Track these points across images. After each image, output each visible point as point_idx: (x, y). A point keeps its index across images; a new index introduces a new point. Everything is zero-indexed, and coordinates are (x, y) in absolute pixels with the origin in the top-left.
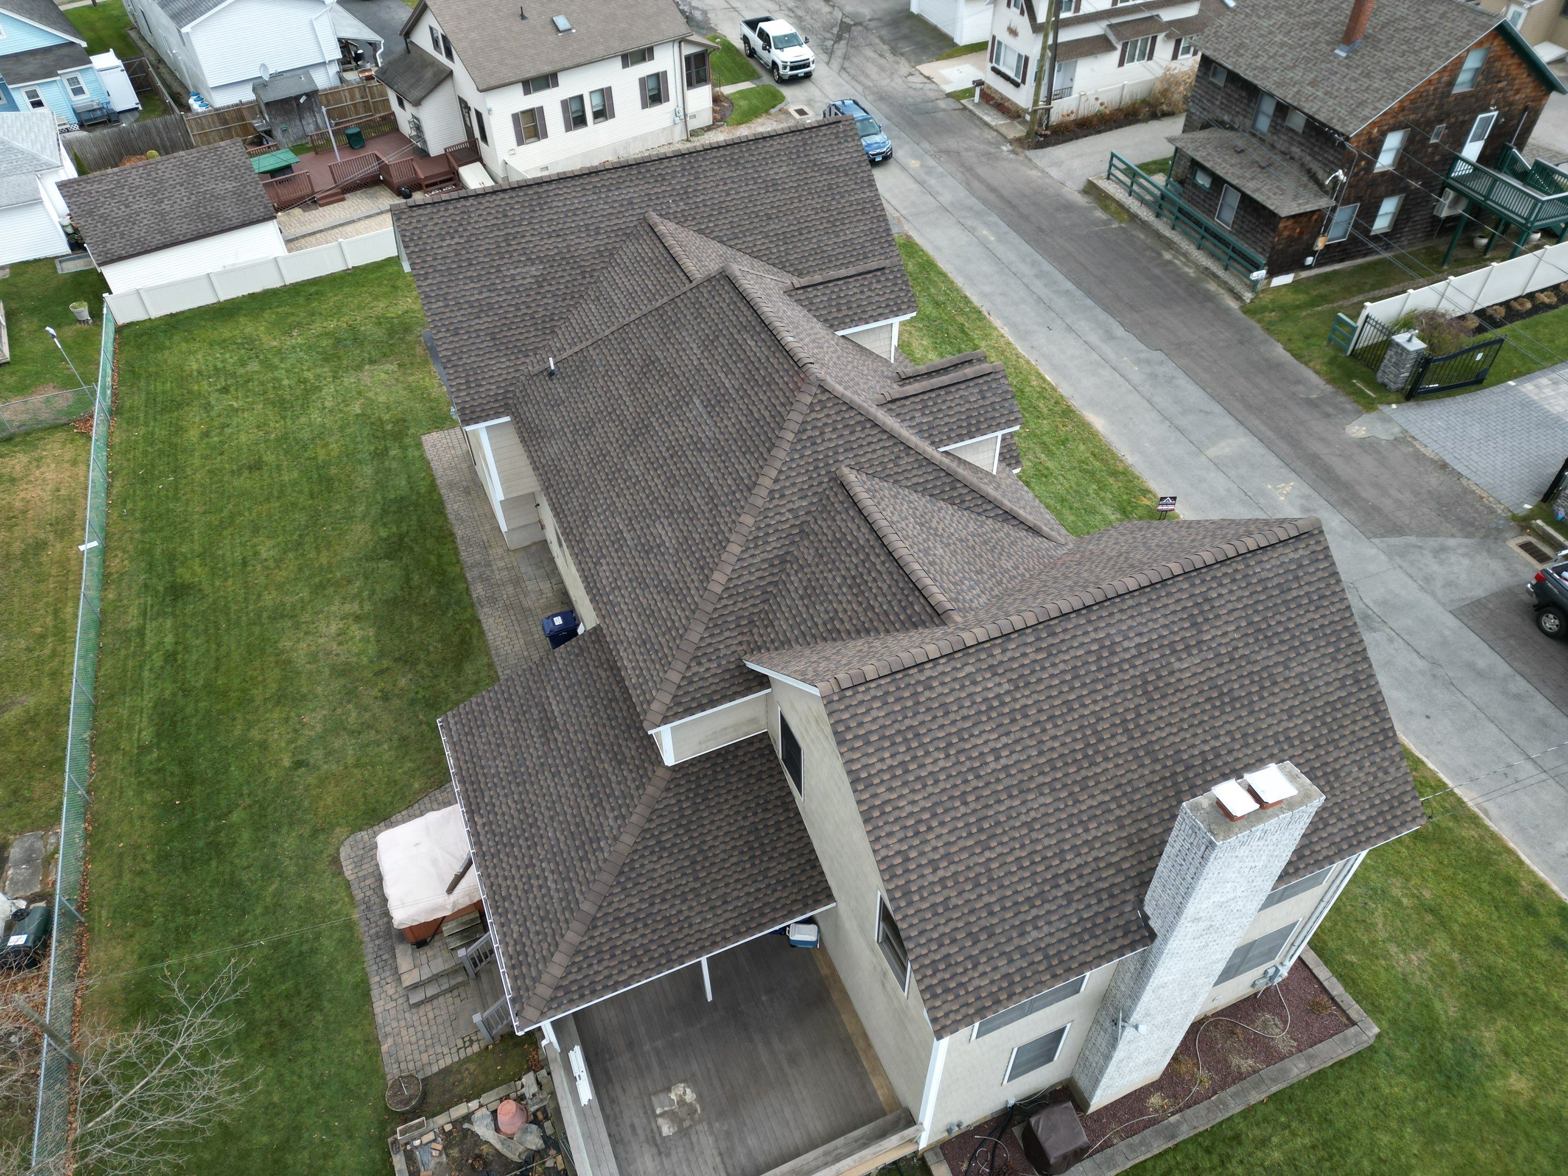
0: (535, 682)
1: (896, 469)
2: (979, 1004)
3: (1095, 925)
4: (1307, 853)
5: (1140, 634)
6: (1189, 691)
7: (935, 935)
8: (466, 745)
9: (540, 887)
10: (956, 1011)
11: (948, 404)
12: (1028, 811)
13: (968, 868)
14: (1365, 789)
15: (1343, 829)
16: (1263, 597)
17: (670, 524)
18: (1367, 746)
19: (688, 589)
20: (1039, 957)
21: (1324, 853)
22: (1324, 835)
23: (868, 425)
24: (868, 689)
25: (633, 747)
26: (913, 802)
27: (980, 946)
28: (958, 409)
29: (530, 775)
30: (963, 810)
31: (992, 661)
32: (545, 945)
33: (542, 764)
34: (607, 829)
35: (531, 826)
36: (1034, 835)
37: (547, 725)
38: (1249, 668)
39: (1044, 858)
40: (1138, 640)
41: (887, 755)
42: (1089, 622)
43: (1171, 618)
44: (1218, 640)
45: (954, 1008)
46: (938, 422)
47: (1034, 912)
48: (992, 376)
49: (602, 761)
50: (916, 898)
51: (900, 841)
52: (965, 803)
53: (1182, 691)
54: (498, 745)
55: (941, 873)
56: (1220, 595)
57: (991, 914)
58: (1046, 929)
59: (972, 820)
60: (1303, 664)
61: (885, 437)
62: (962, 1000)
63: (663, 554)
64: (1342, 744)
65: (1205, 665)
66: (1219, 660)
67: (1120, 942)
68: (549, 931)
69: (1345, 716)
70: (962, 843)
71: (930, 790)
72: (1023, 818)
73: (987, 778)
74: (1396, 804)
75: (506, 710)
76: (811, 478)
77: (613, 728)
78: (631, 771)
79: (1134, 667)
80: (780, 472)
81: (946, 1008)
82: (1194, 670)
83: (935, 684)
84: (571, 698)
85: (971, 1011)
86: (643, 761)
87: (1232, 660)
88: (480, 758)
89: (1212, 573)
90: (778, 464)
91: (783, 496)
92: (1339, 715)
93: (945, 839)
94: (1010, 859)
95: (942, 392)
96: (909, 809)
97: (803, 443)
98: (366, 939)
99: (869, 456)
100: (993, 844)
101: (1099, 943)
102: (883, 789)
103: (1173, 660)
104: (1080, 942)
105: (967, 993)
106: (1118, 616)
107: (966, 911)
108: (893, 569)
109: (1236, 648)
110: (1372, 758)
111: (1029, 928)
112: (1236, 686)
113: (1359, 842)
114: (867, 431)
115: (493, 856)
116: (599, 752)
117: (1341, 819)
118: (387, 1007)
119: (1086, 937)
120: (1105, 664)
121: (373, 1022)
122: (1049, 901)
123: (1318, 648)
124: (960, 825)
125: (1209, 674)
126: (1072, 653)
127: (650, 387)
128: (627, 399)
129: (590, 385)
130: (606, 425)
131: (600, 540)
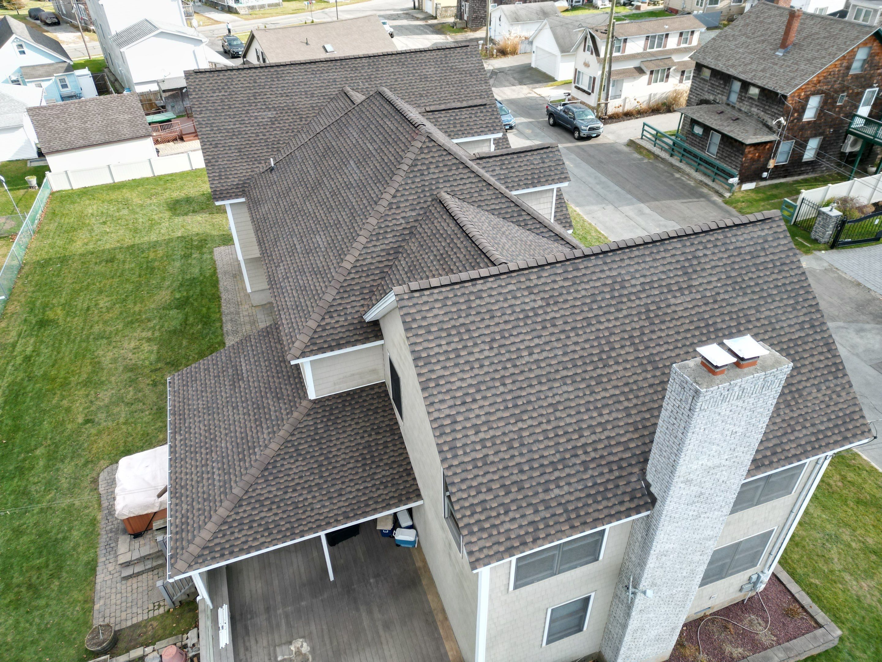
0: (234, 353)
1: (480, 198)
2: (508, 544)
3: (606, 490)
4: (779, 450)
5: (644, 276)
6: (682, 320)
7: (475, 484)
8: (181, 392)
9: (208, 479)
10: (490, 547)
11: (519, 164)
12: (554, 396)
13: (504, 434)
14: (823, 406)
15: (807, 435)
16: (738, 259)
17: (325, 235)
18: (823, 375)
19: (330, 269)
20: (560, 511)
21: (793, 452)
22: (792, 438)
23: (461, 167)
24: (432, 294)
25: (290, 389)
26: (462, 380)
27: (512, 496)
28: (526, 167)
29: (218, 408)
30: (502, 389)
31: (528, 284)
32: (202, 518)
33: (228, 402)
34: (261, 440)
35: (211, 440)
36: (558, 414)
38: (729, 309)
39: (566, 433)
40: (642, 280)
41: (443, 342)
42: (605, 263)
43: (668, 267)
44: (705, 286)
45: (488, 545)
46: (511, 174)
47: (557, 474)
48: (550, 149)
49: (267, 398)
50: (460, 452)
51: (450, 407)
52: (504, 385)
53: (676, 319)
54: (202, 392)
55: (482, 435)
56: (705, 255)
57: (522, 471)
58: (566, 488)
59: (509, 397)
60: (770, 310)
61: (473, 175)
62: (494, 539)
63: (317, 253)
64: (803, 371)
65: (695, 303)
66: (705, 300)
67: (627, 505)
68: (207, 508)
69: (805, 350)
70: (499, 414)
71: (476, 371)
72: (550, 400)
73: (522, 368)
74: (848, 420)
75: (212, 370)
76: (419, 197)
77: (279, 378)
78: (285, 404)
79: (640, 298)
80: (397, 191)
81: (481, 544)
82: (686, 305)
83: (484, 295)
84: (255, 361)
85: (502, 549)
86: (294, 397)
87: (715, 301)
88: (189, 399)
89: (699, 239)
90: (396, 185)
91: (398, 207)
92: (800, 350)
93: (487, 409)
94: (538, 430)
95: (515, 156)
96: (459, 384)
97: (414, 174)
98: (103, 532)
99: (461, 187)
100: (525, 417)
101: (610, 504)
102: (439, 367)
103: (669, 297)
104: (594, 502)
105: (499, 533)
106: (627, 262)
107: (501, 467)
108: (468, 244)
109: (718, 294)
110: (827, 383)
111: (552, 486)
112: (719, 320)
113: (820, 446)
114: (460, 171)
115: (182, 460)
116: (266, 393)
117: (805, 427)
118: (106, 578)
119: (599, 498)
120: (616, 294)
121: (93, 589)
122: (569, 467)
123: (782, 299)
124: (499, 400)
125: (697, 309)
126: (592, 284)
127: (325, 162)
128: (312, 172)
129: (293, 170)
130: (297, 189)
131: (282, 252)
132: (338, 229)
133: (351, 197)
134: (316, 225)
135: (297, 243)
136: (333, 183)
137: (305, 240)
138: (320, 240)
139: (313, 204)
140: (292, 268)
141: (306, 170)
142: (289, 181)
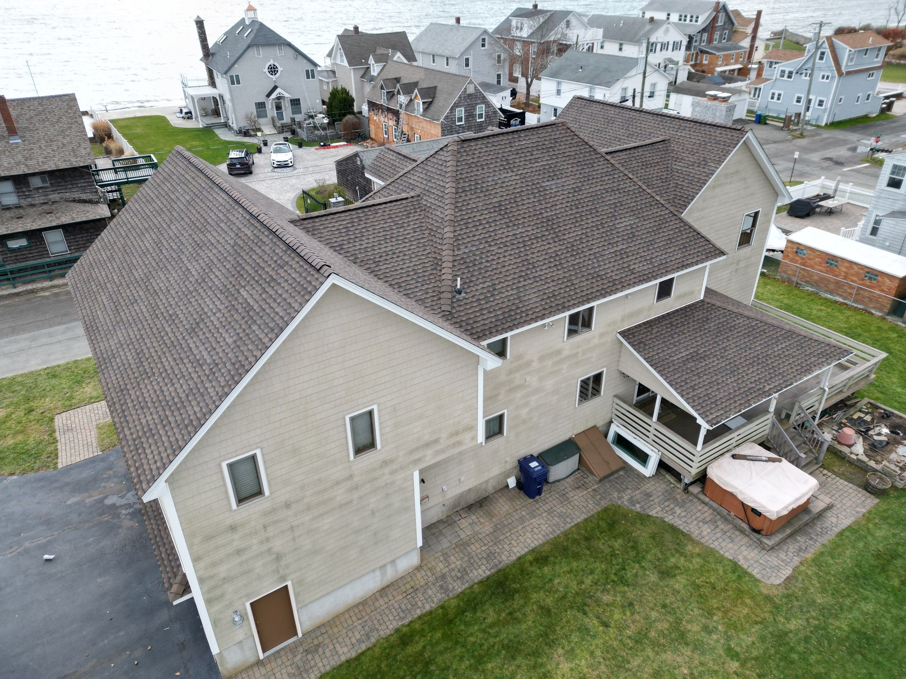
17: (621, 218)
35: (759, 359)
37: (696, 357)
49: (710, 327)
54: (718, 384)
63: (638, 226)
75: (694, 383)
77: (689, 323)
78: (711, 314)
84: (675, 346)
86: (704, 309)
88: (730, 394)
108: (642, 149)
115: (783, 376)
116: (705, 329)
127: (518, 212)
128: (520, 230)
129: (492, 257)
130: (533, 251)
131: (617, 267)
132: (622, 205)
133: (591, 190)
134: (603, 228)
135: (615, 249)
136: (560, 206)
137: (616, 239)
138: (625, 224)
139: (574, 229)
140: (643, 254)
141: (510, 238)
142: (509, 262)
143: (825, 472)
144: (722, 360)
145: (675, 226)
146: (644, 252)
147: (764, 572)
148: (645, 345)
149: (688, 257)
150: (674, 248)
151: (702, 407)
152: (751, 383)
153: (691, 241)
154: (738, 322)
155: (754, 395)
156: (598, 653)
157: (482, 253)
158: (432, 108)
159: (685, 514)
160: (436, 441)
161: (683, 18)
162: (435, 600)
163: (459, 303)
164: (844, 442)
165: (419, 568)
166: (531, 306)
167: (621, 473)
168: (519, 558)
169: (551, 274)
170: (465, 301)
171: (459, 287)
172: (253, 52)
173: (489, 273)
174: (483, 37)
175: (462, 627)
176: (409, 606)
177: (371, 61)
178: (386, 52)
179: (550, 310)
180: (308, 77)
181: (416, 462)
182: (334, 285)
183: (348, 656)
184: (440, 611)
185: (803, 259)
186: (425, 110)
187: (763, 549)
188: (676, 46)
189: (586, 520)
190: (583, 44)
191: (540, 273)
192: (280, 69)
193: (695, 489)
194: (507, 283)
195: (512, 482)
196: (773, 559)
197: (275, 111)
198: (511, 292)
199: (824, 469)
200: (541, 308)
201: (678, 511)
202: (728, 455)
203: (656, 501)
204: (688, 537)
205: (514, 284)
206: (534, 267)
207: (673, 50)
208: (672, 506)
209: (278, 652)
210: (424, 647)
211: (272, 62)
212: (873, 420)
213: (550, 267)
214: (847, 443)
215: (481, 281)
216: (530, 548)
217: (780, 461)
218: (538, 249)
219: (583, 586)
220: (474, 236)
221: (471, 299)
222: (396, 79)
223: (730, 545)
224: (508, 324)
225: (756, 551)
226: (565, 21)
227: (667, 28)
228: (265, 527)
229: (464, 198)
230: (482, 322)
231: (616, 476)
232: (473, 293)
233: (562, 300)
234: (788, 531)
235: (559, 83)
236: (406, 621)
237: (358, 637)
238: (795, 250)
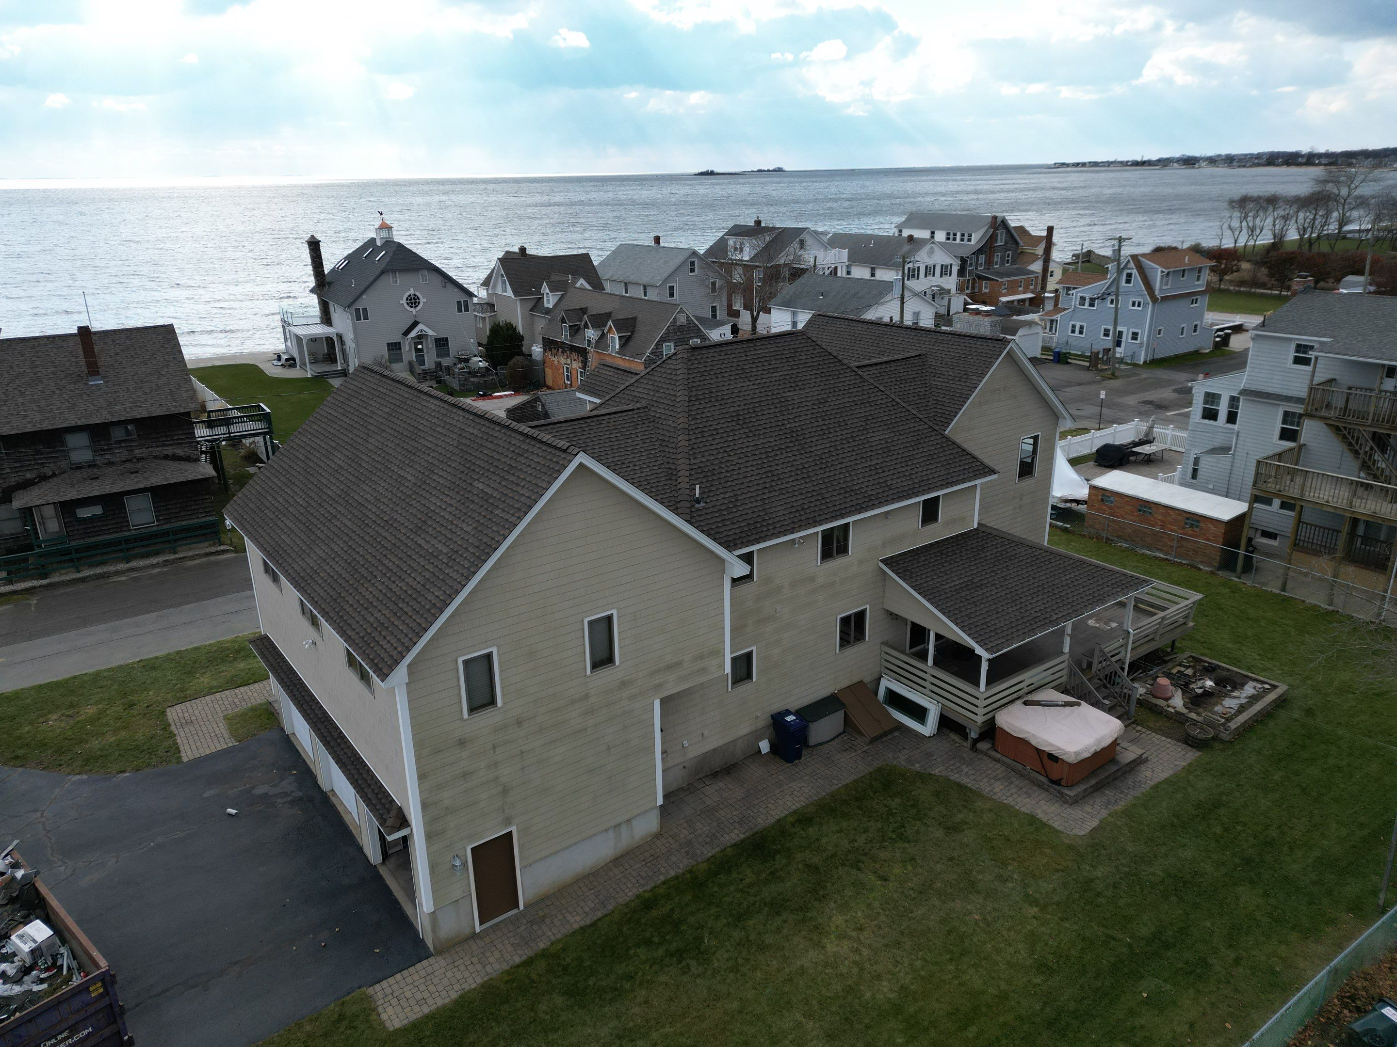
17: (873, 432)
37: (971, 586)
63: (893, 441)
108: (895, 364)
127: (758, 423)
128: (761, 441)
129: (732, 467)
130: (777, 462)
131: (873, 482)
132: (874, 418)
133: (838, 402)
134: (854, 441)
135: (869, 463)
136: (805, 417)
137: (870, 454)
138: (878, 438)
139: (821, 441)
140: (901, 470)
141: (751, 448)
142: (752, 473)
143: (1139, 728)
144: (1001, 589)
145: (936, 442)
146: (902, 467)
147: (1067, 824)
148: (912, 573)
149: (953, 474)
150: (936, 465)
151: (980, 635)
152: (1036, 612)
153: (955, 458)
154: (1019, 551)
155: (1040, 624)
156: (876, 904)
157: (721, 463)
158: (632, 343)
159: (974, 771)
160: (679, 664)
161: (951, 237)
162: (681, 866)
163: (699, 513)
164: (1159, 695)
165: (658, 836)
166: (778, 519)
167: (896, 734)
168: (779, 821)
169: (798, 487)
170: (705, 511)
171: (697, 496)
172: (387, 280)
173: (730, 483)
174: (692, 260)
175: (716, 889)
176: (650, 874)
177: (545, 289)
178: (564, 279)
179: (800, 523)
180: (460, 310)
181: (658, 687)
182: (581, 465)
183: (582, 923)
184: (688, 876)
185: (1111, 508)
186: (621, 346)
187: (1066, 802)
188: (945, 270)
189: (855, 781)
190: (823, 269)
191: (786, 485)
192: (422, 300)
193: (983, 746)
194: (750, 494)
195: (765, 746)
196: (1076, 812)
197: (414, 354)
198: (755, 504)
199: (1138, 725)
200: (790, 521)
201: (965, 769)
202: (1019, 702)
203: (939, 760)
204: (979, 795)
205: (758, 495)
206: (780, 479)
207: (941, 276)
208: (958, 765)
209: (497, 925)
210: (672, 910)
211: (412, 291)
212: (1194, 673)
213: (797, 480)
214: (1163, 696)
215: (721, 491)
216: (791, 810)
217: (1079, 704)
218: (782, 461)
219: (856, 844)
220: (711, 445)
221: (711, 510)
222: (581, 309)
223: (1028, 800)
224: (754, 536)
225: (1056, 805)
226: (798, 240)
227: (932, 248)
228: (494, 747)
229: (698, 406)
230: (725, 533)
231: (890, 737)
232: (713, 503)
233: (813, 515)
234: (1093, 782)
235: (794, 314)
236: (648, 888)
237: (592, 905)
238: (1100, 498)
